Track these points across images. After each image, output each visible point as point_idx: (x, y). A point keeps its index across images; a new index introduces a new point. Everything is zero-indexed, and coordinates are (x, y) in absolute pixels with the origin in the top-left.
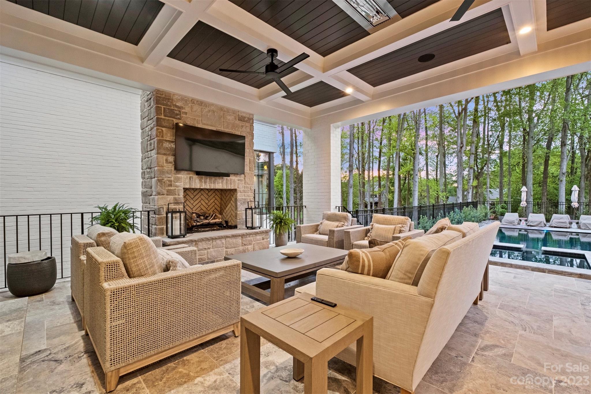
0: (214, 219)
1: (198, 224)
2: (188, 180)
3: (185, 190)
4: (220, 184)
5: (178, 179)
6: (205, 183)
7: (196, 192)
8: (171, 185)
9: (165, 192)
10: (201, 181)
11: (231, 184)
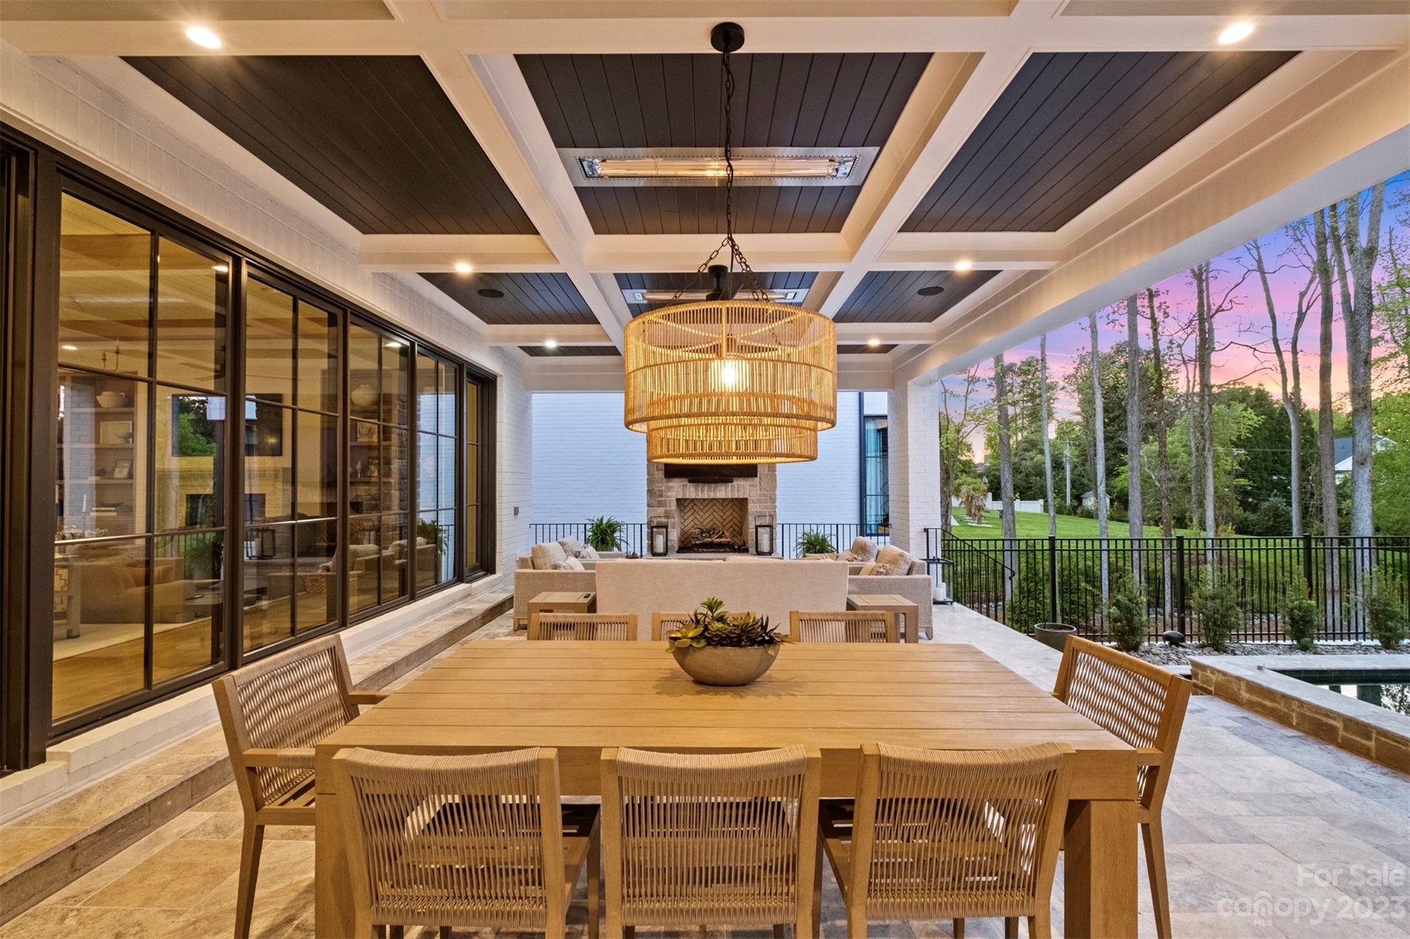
0: (720, 537)
1: (698, 542)
2: (680, 489)
3: (678, 500)
4: (722, 492)
5: (669, 489)
6: (702, 491)
7: (704, 504)
8: (661, 496)
9: (656, 504)
10: (696, 489)
11: (738, 491)
